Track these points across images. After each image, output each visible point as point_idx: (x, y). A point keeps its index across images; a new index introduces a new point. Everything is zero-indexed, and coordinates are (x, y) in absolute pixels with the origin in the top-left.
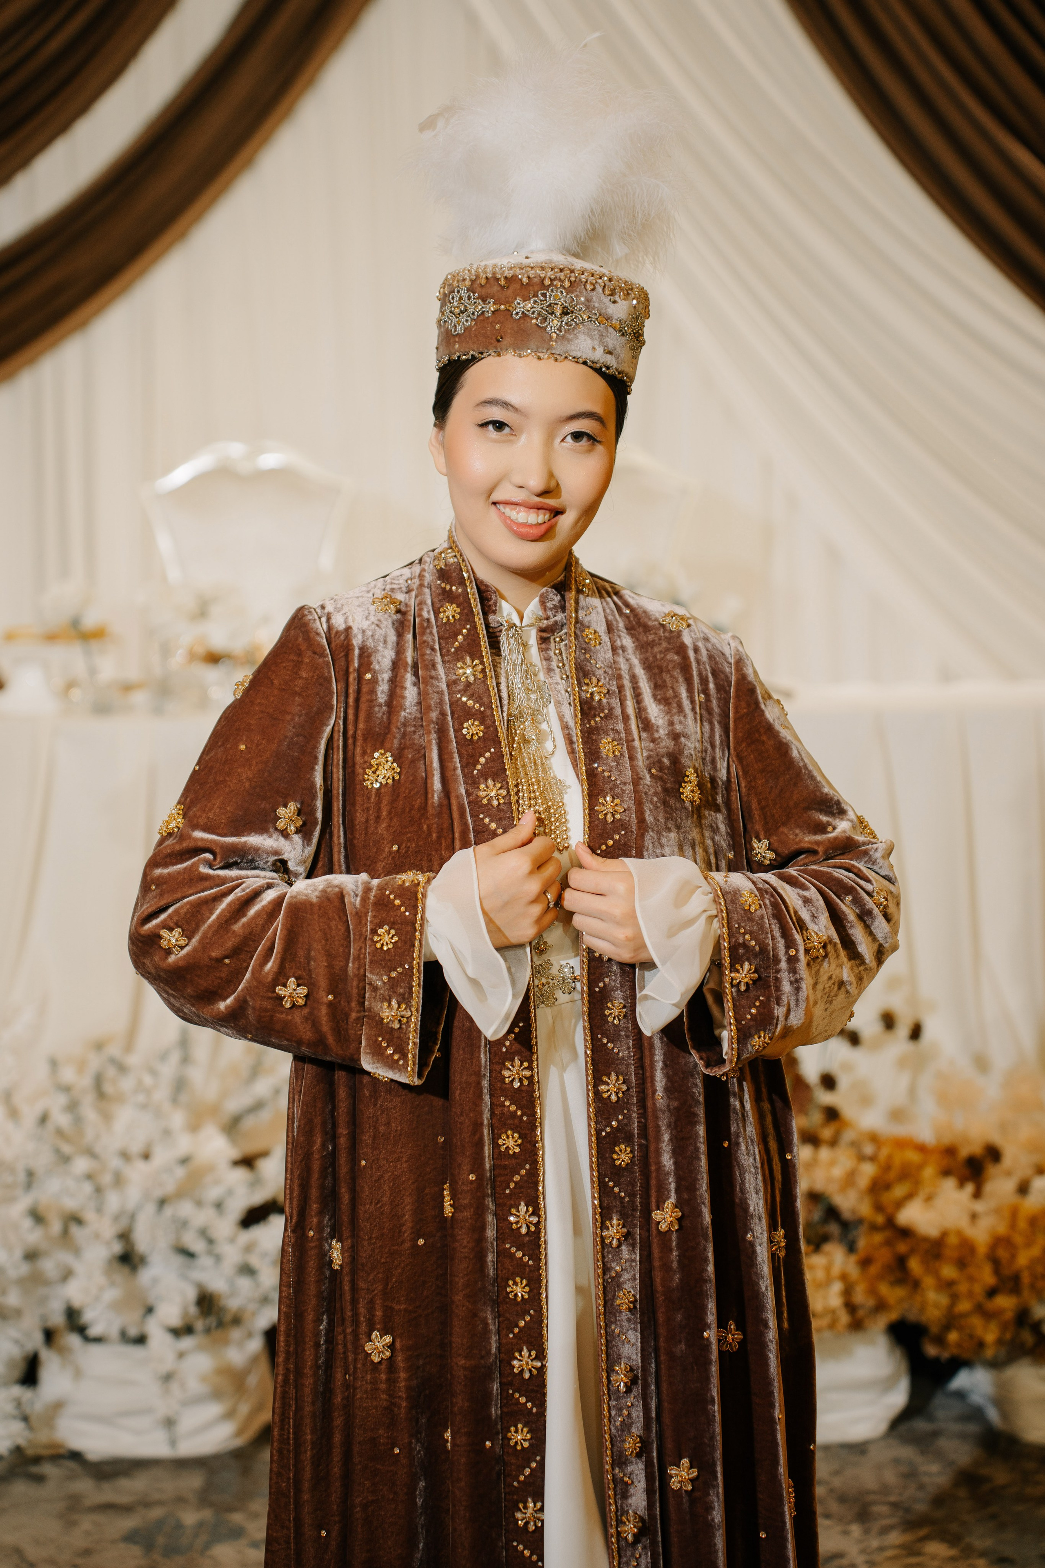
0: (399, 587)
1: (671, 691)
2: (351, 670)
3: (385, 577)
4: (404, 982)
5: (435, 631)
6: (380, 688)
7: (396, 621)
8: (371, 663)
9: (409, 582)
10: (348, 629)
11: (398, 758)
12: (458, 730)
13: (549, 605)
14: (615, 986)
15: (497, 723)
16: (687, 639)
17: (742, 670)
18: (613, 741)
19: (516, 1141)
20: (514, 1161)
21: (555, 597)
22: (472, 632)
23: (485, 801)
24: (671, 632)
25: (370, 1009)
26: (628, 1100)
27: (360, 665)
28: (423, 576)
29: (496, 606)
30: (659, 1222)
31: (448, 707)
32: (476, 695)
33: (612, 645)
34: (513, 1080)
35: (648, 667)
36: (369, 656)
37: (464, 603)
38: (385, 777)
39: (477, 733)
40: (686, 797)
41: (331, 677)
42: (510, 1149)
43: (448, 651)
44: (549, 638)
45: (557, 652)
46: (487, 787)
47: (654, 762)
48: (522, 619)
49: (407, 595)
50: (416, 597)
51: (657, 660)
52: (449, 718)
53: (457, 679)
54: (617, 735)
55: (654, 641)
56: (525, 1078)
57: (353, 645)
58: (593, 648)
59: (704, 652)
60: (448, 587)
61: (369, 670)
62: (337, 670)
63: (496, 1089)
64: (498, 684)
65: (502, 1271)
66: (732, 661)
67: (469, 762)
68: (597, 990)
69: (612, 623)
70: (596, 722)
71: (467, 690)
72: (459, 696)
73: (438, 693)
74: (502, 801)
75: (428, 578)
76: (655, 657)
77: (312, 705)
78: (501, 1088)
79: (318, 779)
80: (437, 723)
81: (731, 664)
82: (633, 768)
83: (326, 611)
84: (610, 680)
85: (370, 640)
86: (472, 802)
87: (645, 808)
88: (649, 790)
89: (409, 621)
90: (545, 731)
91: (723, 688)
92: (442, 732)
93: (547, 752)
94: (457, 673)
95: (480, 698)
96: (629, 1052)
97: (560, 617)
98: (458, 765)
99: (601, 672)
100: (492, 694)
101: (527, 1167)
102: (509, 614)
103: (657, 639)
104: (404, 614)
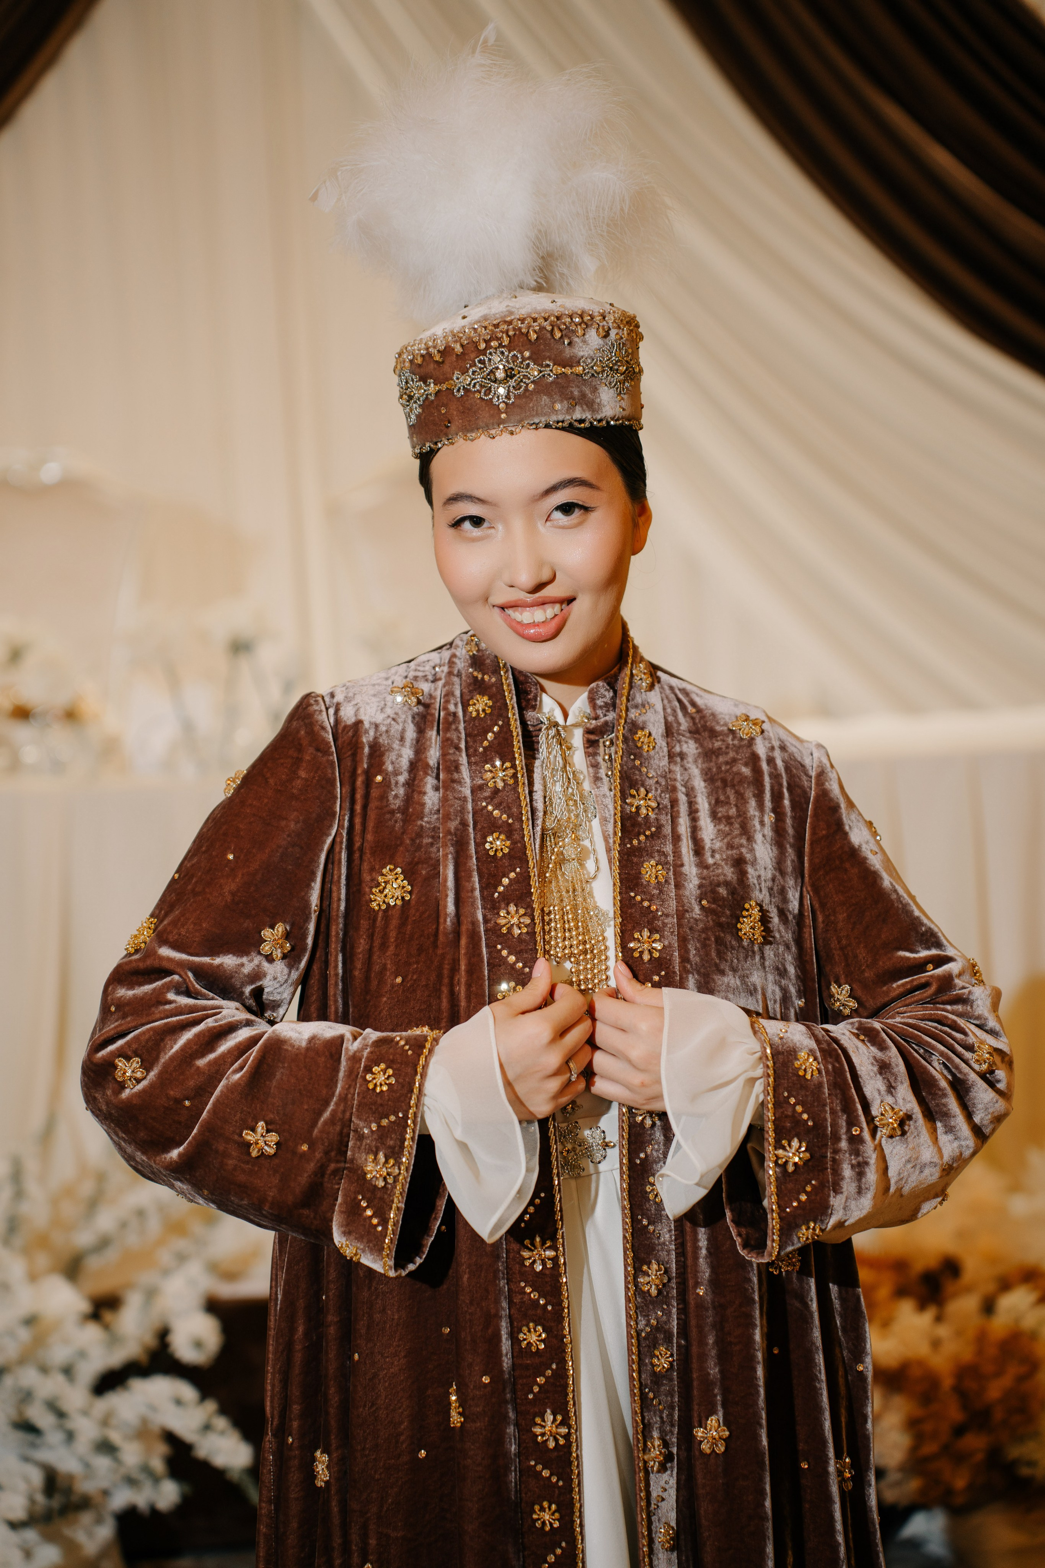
0: (423, 674)
1: (734, 810)
2: (359, 771)
3: (410, 662)
4: (396, 1134)
5: (462, 726)
6: (393, 793)
7: (418, 714)
8: (384, 763)
9: (437, 669)
10: (359, 723)
11: (409, 875)
12: (480, 844)
13: (600, 702)
14: (658, 1157)
15: (526, 839)
16: (761, 749)
17: (823, 784)
18: (657, 865)
19: (540, 1335)
20: (537, 1360)
21: (606, 693)
22: (505, 730)
23: (504, 930)
24: (741, 739)
25: (352, 1161)
26: (668, 1293)
27: (370, 765)
28: (454, 663)
29: (536, 700)
30: (701, 1442)
31: (471, 816)
32: (504, 804)
33: (669, 751)
34: (534, 1262)
35: (709, 778)
36: (382, 755)
37: (497, 696)
38: (393, 897)
39: (502, 849)
40: (745, 934)
41: (335, 779)
42: (532, 1344)
43: (476, 750)
44: (598, 741)
45: (607, 757)
46: (508, 913)
47: (708, 890)
48: (566, 715)
49: (433, 685)
50: (444, 686)
51: (721, 771)
52: (471, 830)
53: (483, 784)
54: (663, 858)
55: (720, 749)
56: (549, 1259)
57: (362, 742)
58: (645, 754)
59: (779, 763)
60: (480, 676)
61: (380, 772)
62: (342, 771)
63: (514, 1273)
64: (531, 792)
65: (526, 1494)
66: (813, 774)
67: (489, 883)
68: (638, 1162)
69: (671, 725)
70: (640, 842)
71: (494, 797)
72: (484, 804)
73: (460, 799)
74: (525, 930)
75: (461, 664)
76: (719, 768)
77: (311, 810)
78: (520, 1271)
79: (314, 898)
80: (456, 835)
81: (811, 777)
82: (679, 898)
83: (335, 700)
84: (662, 792)
85: (384, 737)
86: (490, 930)
87: (690, 946)
88: (697, 925)
89: (433, 715)
90: (587, 848)
91: (799, 805)
92: (460, 846)
93: (589, 873)
94: (484, 777)
95: (509, 808)
96: (671, 1236)
97: (611, 716)
98: (477, 886)
99: (652, 782)
100: (523, 804)
101: (554, 1366)
102: (552, 710)
103: (723, 747)
104: (427, 706)
